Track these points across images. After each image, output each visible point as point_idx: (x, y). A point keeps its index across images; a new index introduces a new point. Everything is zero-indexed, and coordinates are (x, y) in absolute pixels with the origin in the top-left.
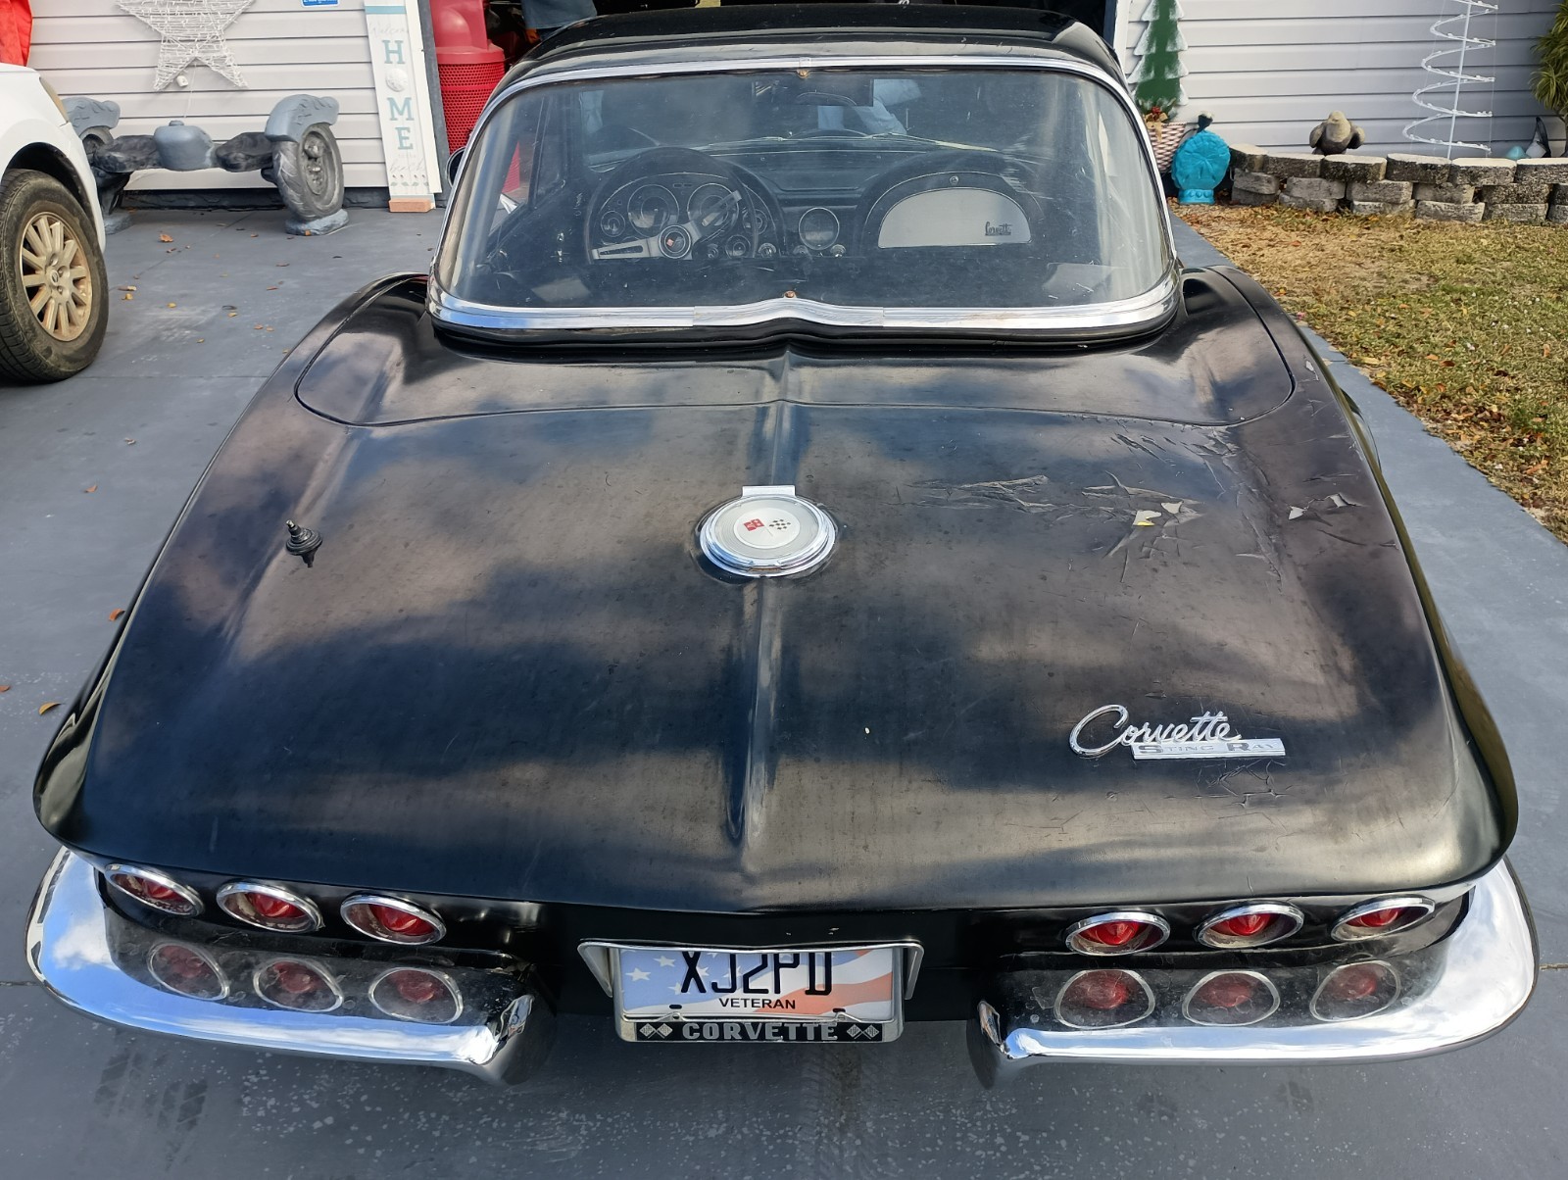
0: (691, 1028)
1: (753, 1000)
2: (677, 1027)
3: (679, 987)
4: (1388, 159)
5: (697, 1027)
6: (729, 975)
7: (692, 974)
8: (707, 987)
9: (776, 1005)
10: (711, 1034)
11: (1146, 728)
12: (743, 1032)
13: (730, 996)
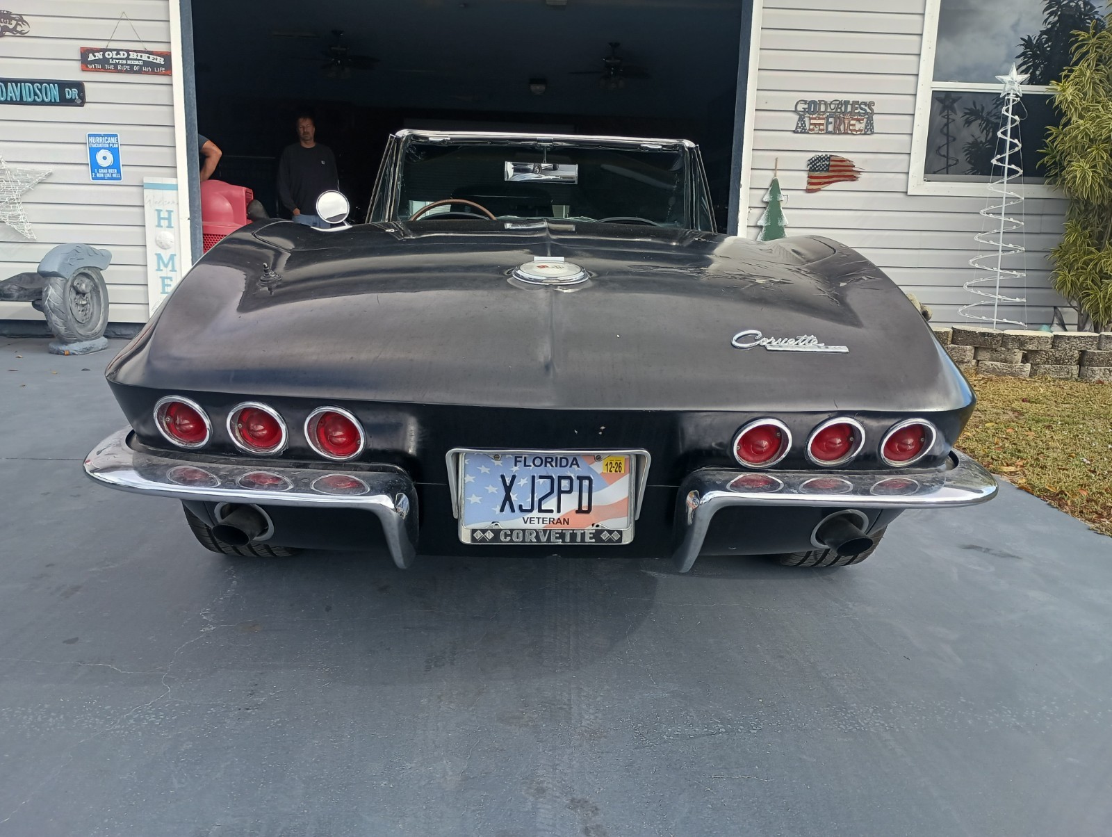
0: (505, 533)
1: (543, 518)
2: (497, 532)
3: (499, 508)
4: (953, 328)
5: (509, 532)
6: (530, 500)
7: (508, 498)
8: (516, 508)
9: (557, 522)
10: (518, 538)
11: (772, 339)
12: (537, 537)
13: (530, 515)
